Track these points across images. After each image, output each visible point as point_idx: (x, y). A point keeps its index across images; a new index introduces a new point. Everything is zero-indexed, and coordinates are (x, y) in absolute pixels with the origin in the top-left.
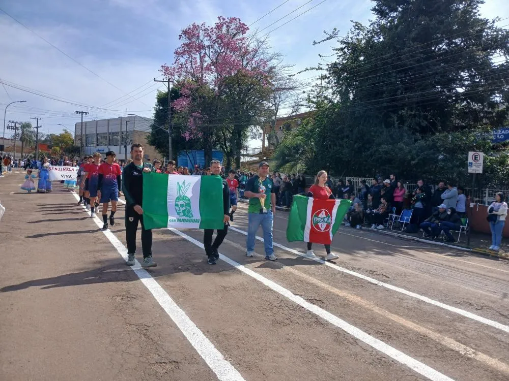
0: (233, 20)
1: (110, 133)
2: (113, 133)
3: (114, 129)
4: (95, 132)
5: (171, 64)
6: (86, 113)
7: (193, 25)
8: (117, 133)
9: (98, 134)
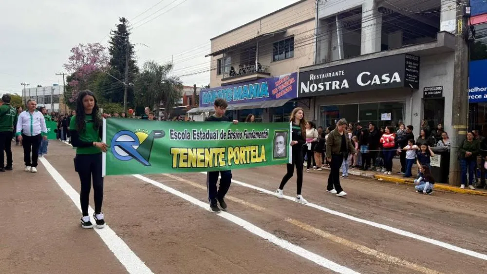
0: (96, 45)
1: (45, 96)
2: (47, 96)
3: (48, 93)
4: (35, 95)
5: (67, 63)
6: (28, 84)
7: (80, 44)
8: (49, 96)
9: (38, 97)
